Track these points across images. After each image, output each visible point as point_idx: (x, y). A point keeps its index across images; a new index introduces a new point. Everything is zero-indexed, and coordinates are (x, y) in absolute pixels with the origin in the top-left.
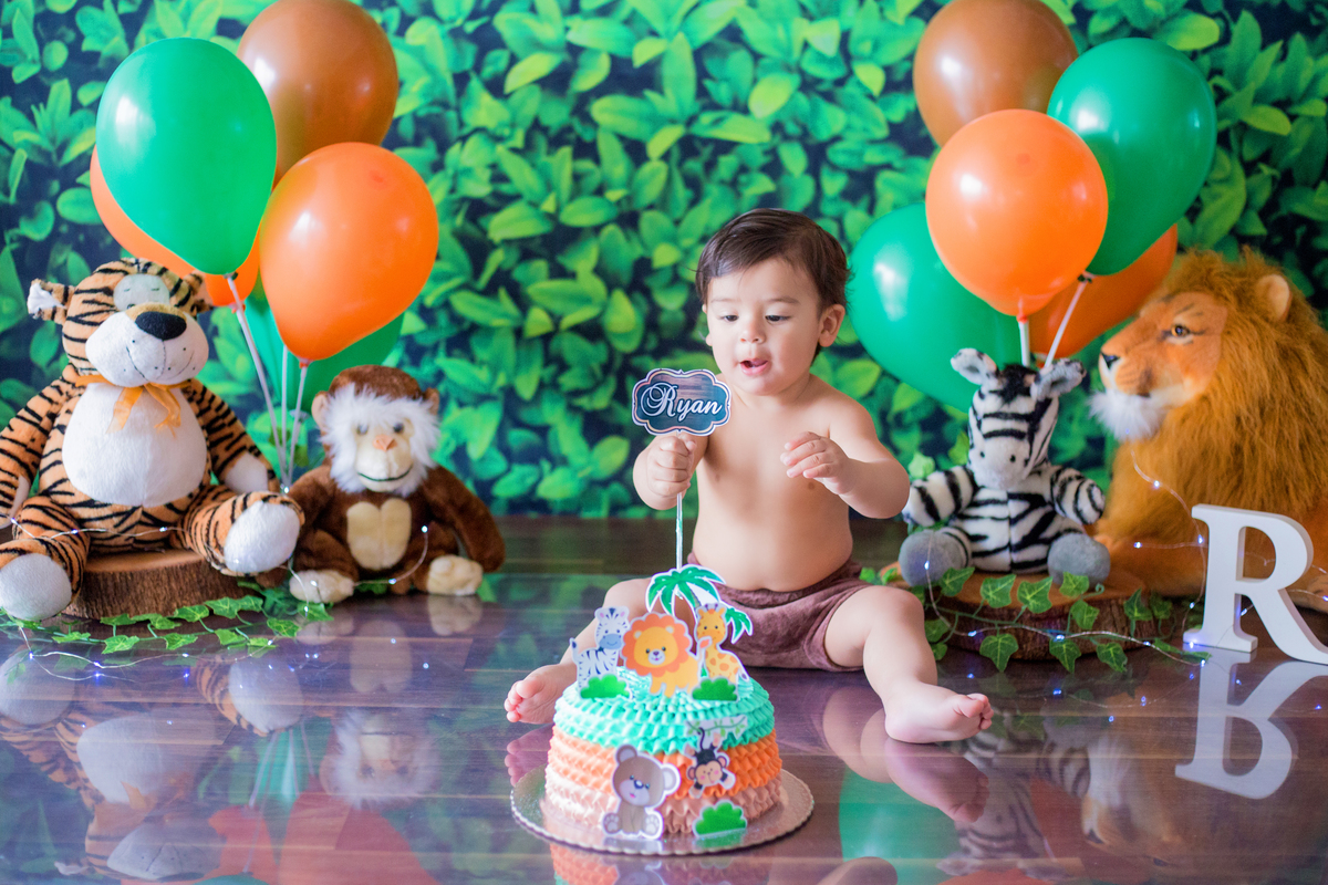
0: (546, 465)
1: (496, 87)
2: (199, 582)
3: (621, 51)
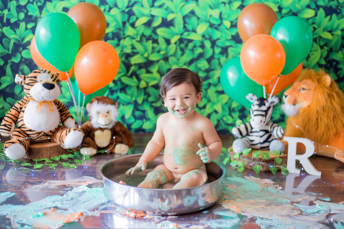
0: (144, 120)
1: (133, 25)
2: (58, 150)
3: (164, 17)
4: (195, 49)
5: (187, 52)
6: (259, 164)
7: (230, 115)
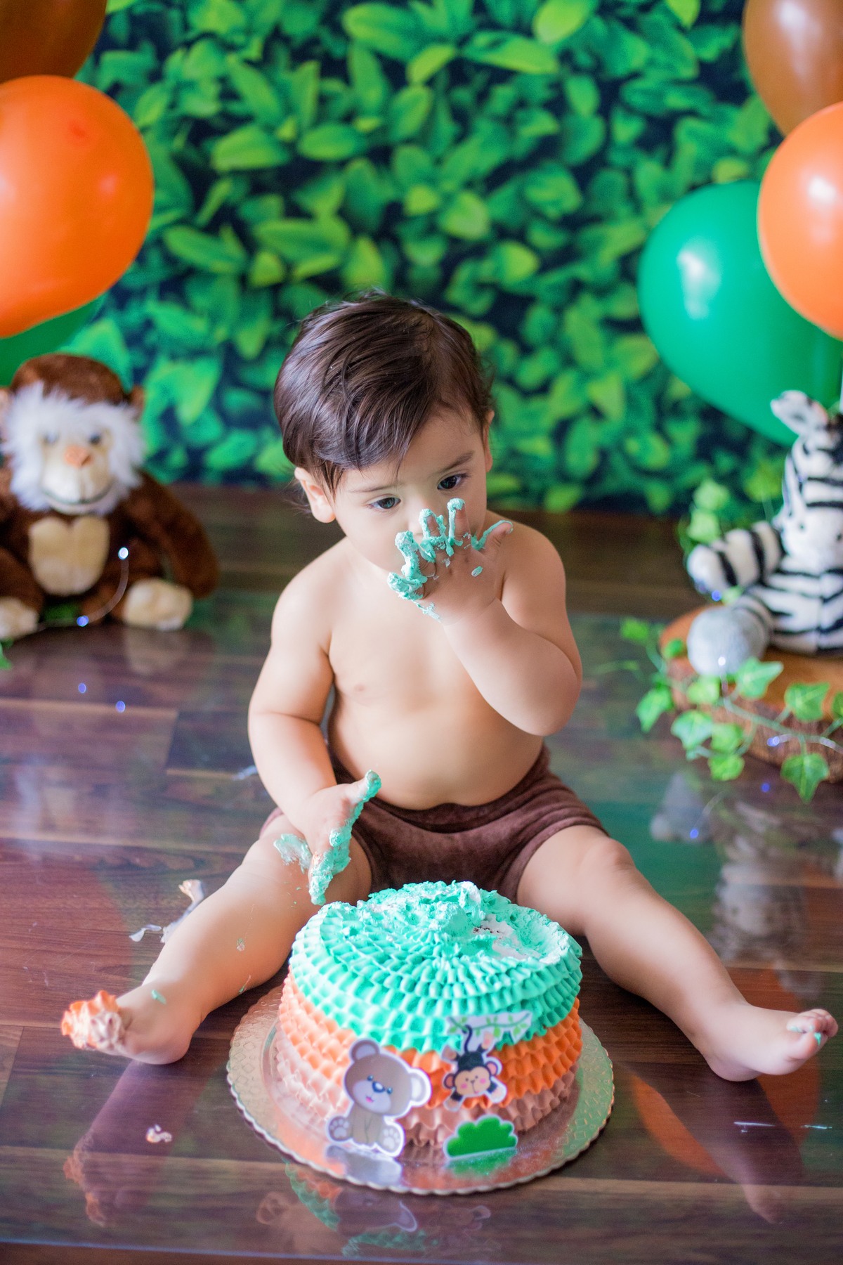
4: (521, 115)
5: (484, 127)
6: (814, 748)
7: (659, 429)
